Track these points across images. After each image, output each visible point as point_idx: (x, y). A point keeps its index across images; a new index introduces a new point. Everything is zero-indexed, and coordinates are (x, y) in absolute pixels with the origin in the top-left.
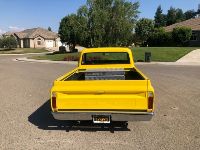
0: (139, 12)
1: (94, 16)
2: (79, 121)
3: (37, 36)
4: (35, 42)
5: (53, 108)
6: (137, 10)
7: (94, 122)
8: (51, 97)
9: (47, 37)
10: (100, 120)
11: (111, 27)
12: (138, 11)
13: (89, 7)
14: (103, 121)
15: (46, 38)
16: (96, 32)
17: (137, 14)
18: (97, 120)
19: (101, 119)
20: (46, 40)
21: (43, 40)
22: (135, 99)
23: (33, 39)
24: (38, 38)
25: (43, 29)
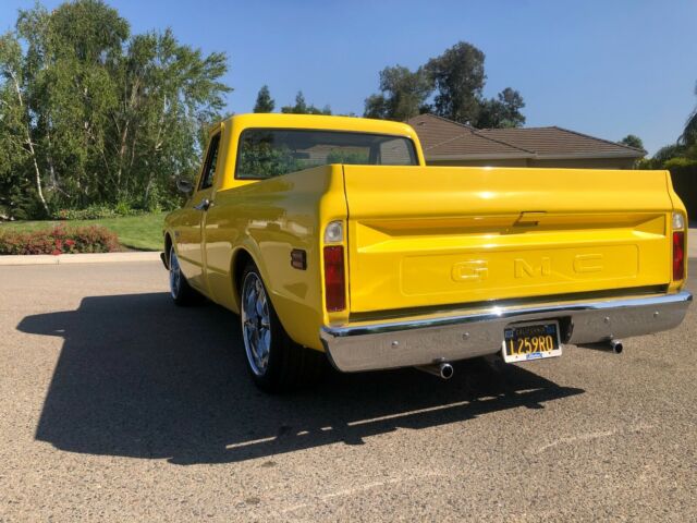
0: (227, 90)
1: (55, 81)
2: (449, 362)
5: (330, 307)
6: (220, 80)
7: (508, 359)
8: (322, 246)
10: (528, 348)
11: (122, 131)
12: (222, 85)
13: (25, 46)
14: (538, 350)
16: (65, 144)
17: (220, 94)
18: (516, 350)
19: (530, 341)
22: (637, 244)
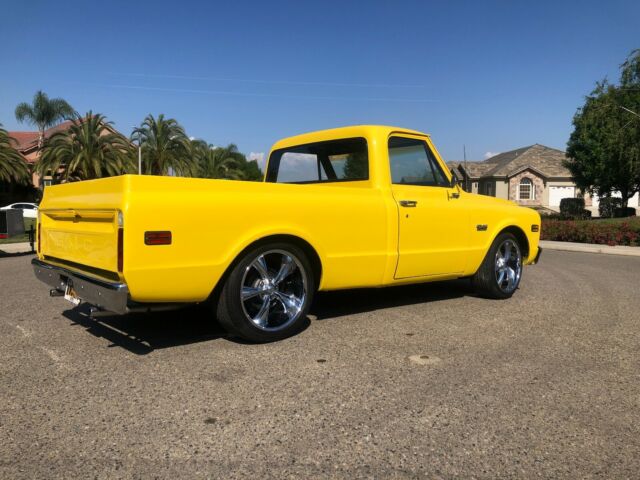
3: (520, 170)
4: (512, 189)
9: (555, 174)
15: (550, 175)
20: (548, 183)
21: (538, 182)
23: (507, 180)
24: (523, 175)
25: (546, 148)
